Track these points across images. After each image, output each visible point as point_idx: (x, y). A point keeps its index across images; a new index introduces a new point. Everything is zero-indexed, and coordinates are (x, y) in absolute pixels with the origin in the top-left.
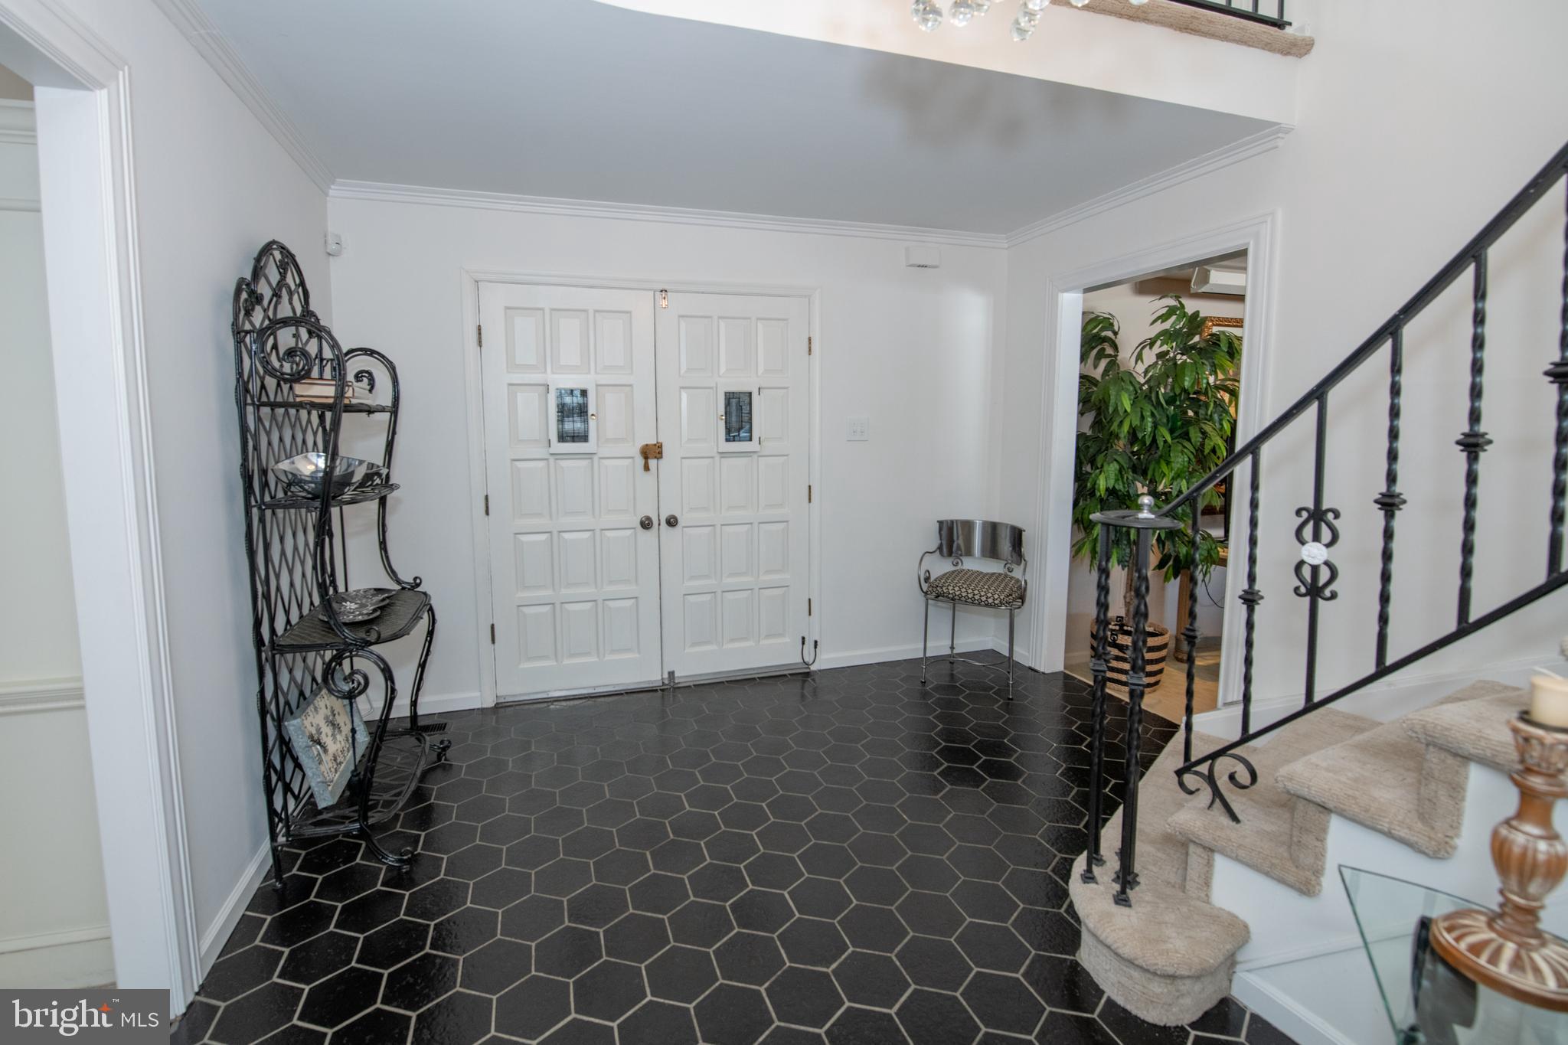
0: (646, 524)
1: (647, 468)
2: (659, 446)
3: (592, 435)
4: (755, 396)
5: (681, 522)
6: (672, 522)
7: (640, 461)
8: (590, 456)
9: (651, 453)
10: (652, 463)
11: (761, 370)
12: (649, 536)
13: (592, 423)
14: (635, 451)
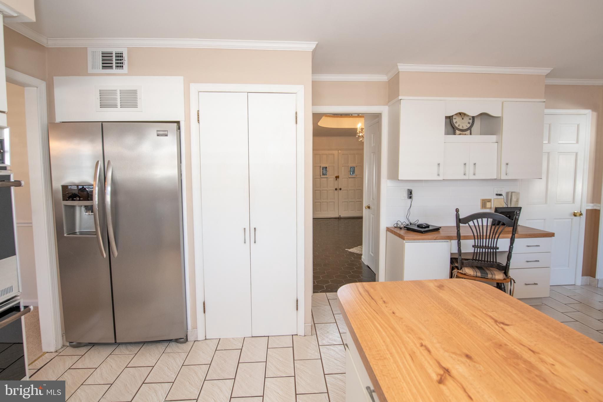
0: (336, 189)
1: (336, 180)
2: (338, 176)
3: (328, 174)
4: (355, 168)
5: (342, 189)
6: (340, 189)
7: (335, 179)
8: (327, 178)
9: (337, 177)
10: (337, 179)
11: (356, 163)
12: (336, 192)
13: (328, 173)
14: (334, 177)
